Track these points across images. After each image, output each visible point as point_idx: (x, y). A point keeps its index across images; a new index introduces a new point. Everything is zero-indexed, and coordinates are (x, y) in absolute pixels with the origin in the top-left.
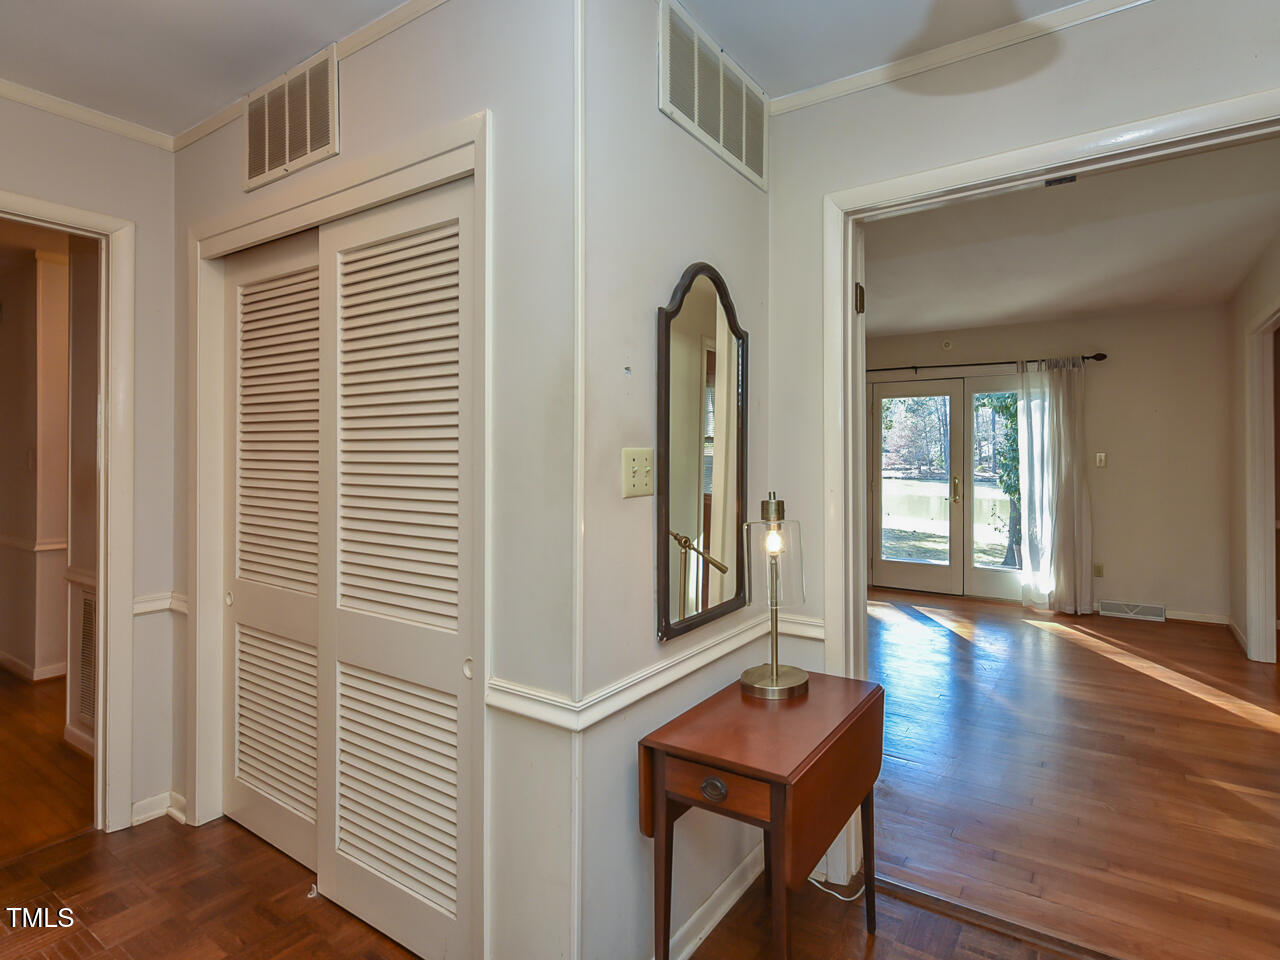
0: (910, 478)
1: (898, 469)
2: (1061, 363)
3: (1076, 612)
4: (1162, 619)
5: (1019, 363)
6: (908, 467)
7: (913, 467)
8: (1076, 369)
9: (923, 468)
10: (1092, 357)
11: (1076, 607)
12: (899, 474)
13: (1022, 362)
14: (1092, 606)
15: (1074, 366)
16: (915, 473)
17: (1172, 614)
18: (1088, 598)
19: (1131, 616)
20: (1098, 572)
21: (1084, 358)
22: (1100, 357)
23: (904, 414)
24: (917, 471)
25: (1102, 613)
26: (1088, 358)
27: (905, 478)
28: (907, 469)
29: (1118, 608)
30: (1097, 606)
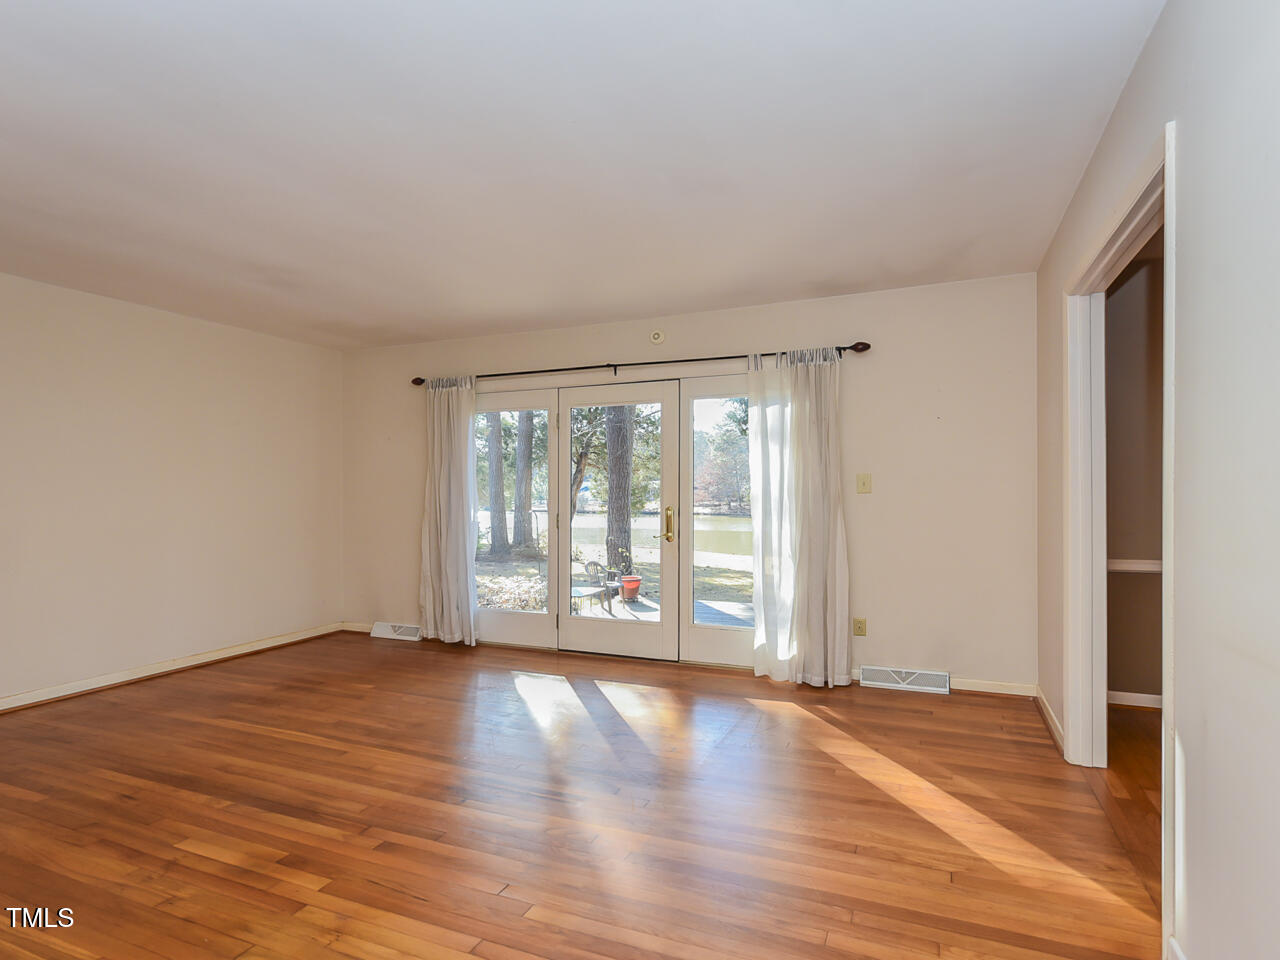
0: (719, 514)
1: (707, 506)
2: (808, 356)
3: (826, 683)
4: (945, 691)
5: (751, 359)
6: (717, 503)
7: (722, 503)
8: (828, 363)
9: (732, 504)
10: (851, 348)
11: (826, 677)
12: (708, 510)
13: (756, 356)
14: (849, 673)
15: (825, 360)
16: (724, 509)
17: (960, 684)
18: (844, 663)
19: (903, 686)
20: (858, 628)
21: (839, 349)
22: (861, 347)
23: (713, 452)
24: (726, 507)
25: (863, 683)
26: (845, 349)
27: (714, 514)
28: (716, 506)
29: (886, 676)
30: (857, 674)
